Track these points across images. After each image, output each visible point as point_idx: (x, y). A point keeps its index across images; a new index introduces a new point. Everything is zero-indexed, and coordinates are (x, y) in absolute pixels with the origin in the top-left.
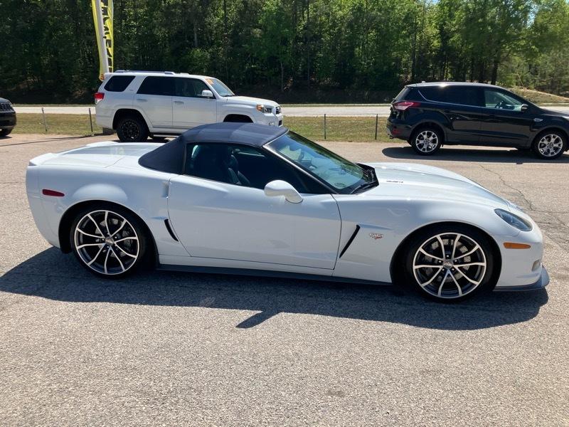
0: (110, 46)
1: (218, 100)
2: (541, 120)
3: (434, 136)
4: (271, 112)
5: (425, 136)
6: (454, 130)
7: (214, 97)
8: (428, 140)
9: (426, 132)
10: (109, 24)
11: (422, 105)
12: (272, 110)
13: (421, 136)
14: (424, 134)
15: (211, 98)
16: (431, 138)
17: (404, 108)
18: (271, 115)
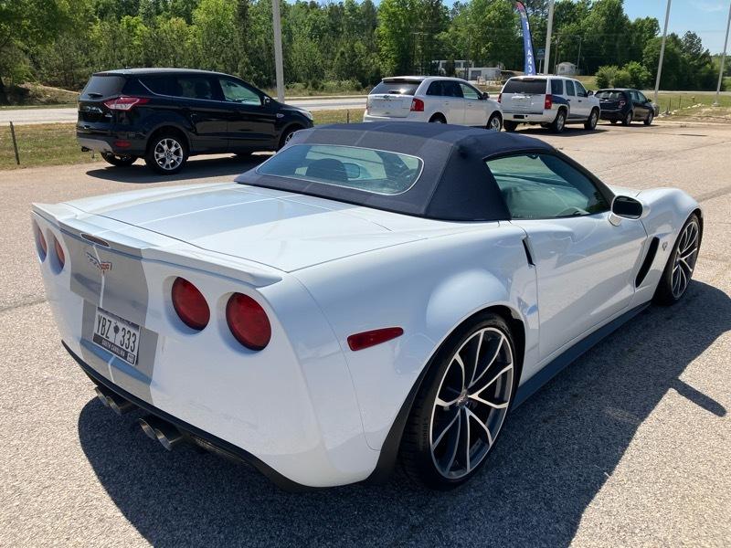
2: (283, 115)
3: (176, 146)
5: (165, 147)
6: (198, 135)
8: (169, 152)
9: (166, 140)
11: (151, 102)
13: (160, 146)
14: (163, 143)
16: (173, 149)
17: (128, 107)
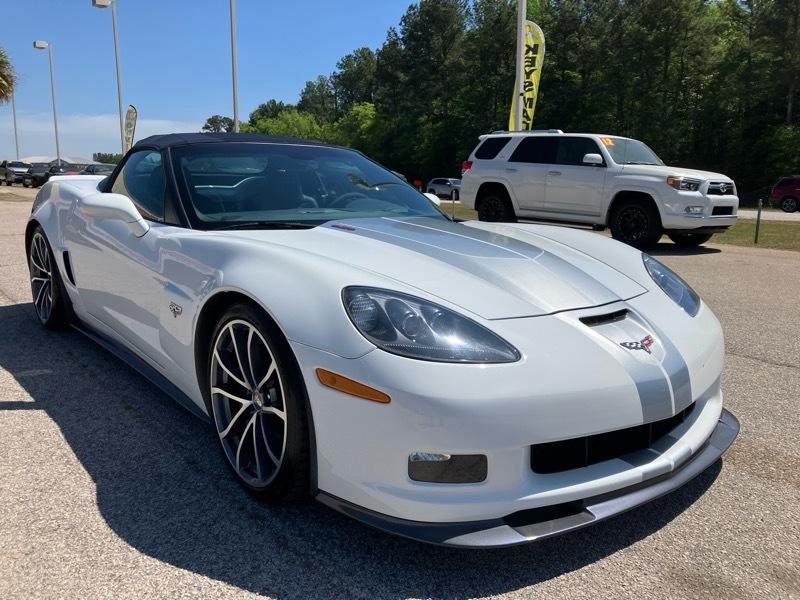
0: (531, 107)
1: (609, 169)
4: (696, 190)
7: (604, 164)
10: (535, 78)
12: (701, 187)
15: (598, 165)
18: (697, 194)
